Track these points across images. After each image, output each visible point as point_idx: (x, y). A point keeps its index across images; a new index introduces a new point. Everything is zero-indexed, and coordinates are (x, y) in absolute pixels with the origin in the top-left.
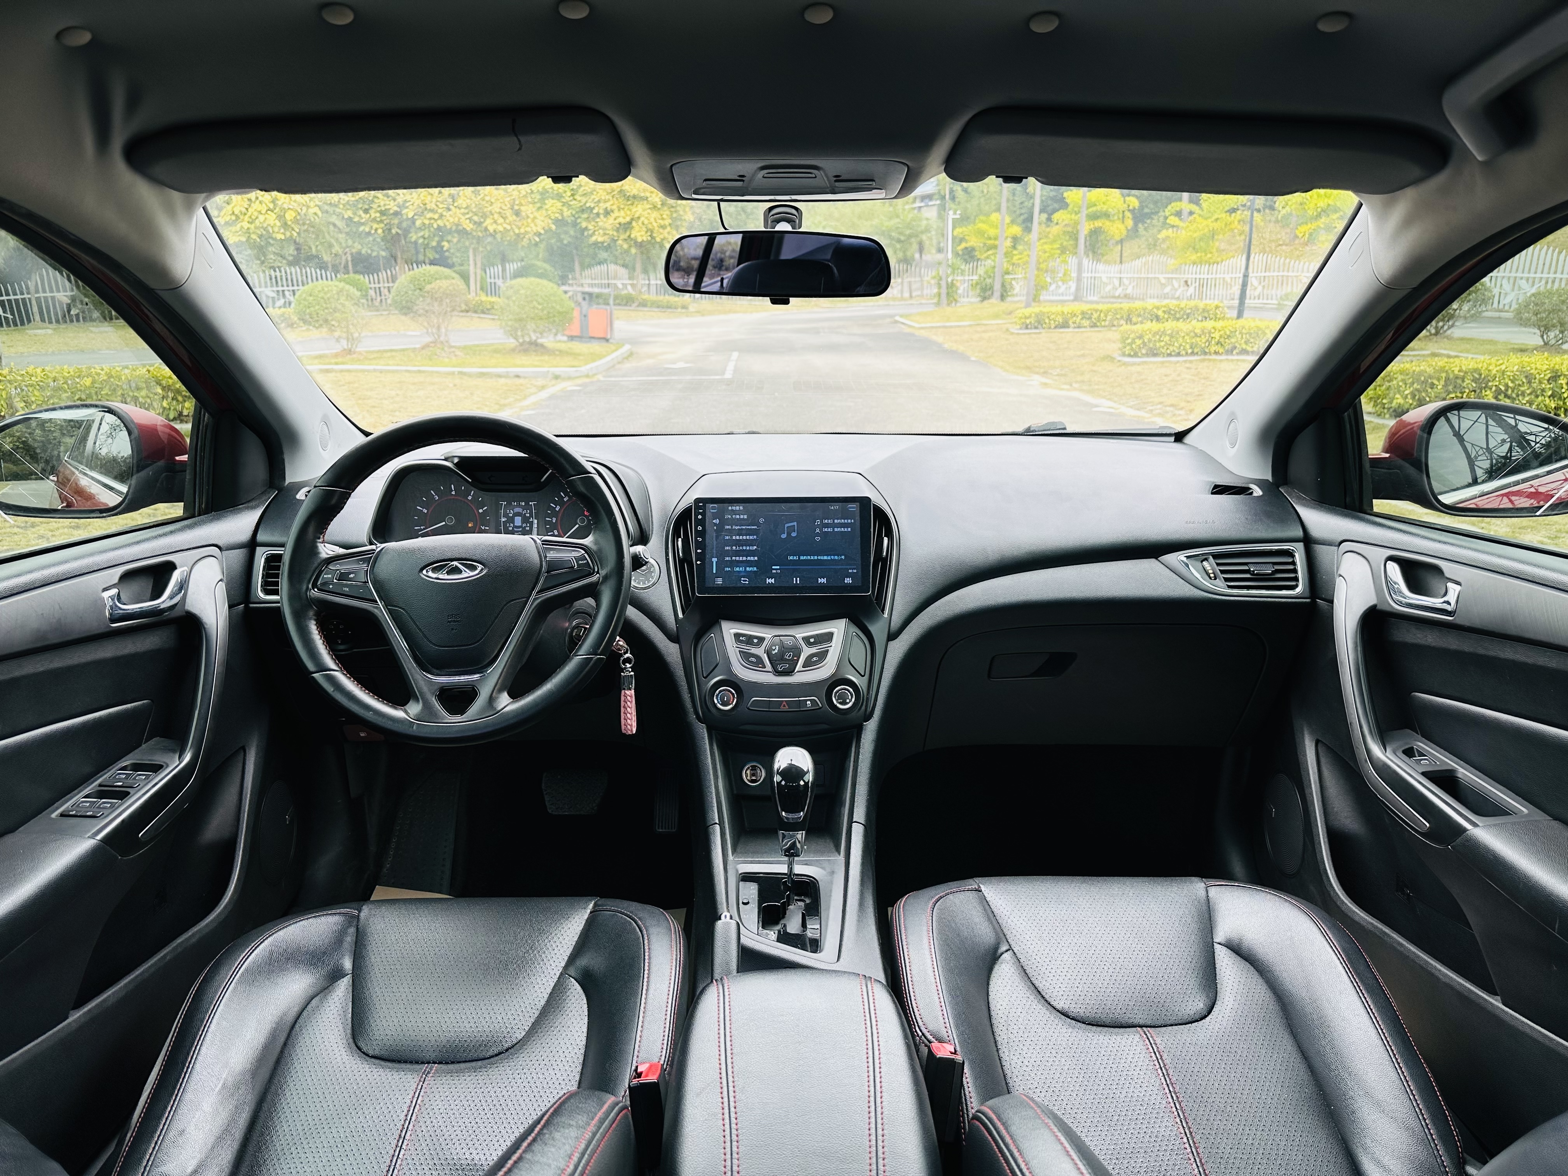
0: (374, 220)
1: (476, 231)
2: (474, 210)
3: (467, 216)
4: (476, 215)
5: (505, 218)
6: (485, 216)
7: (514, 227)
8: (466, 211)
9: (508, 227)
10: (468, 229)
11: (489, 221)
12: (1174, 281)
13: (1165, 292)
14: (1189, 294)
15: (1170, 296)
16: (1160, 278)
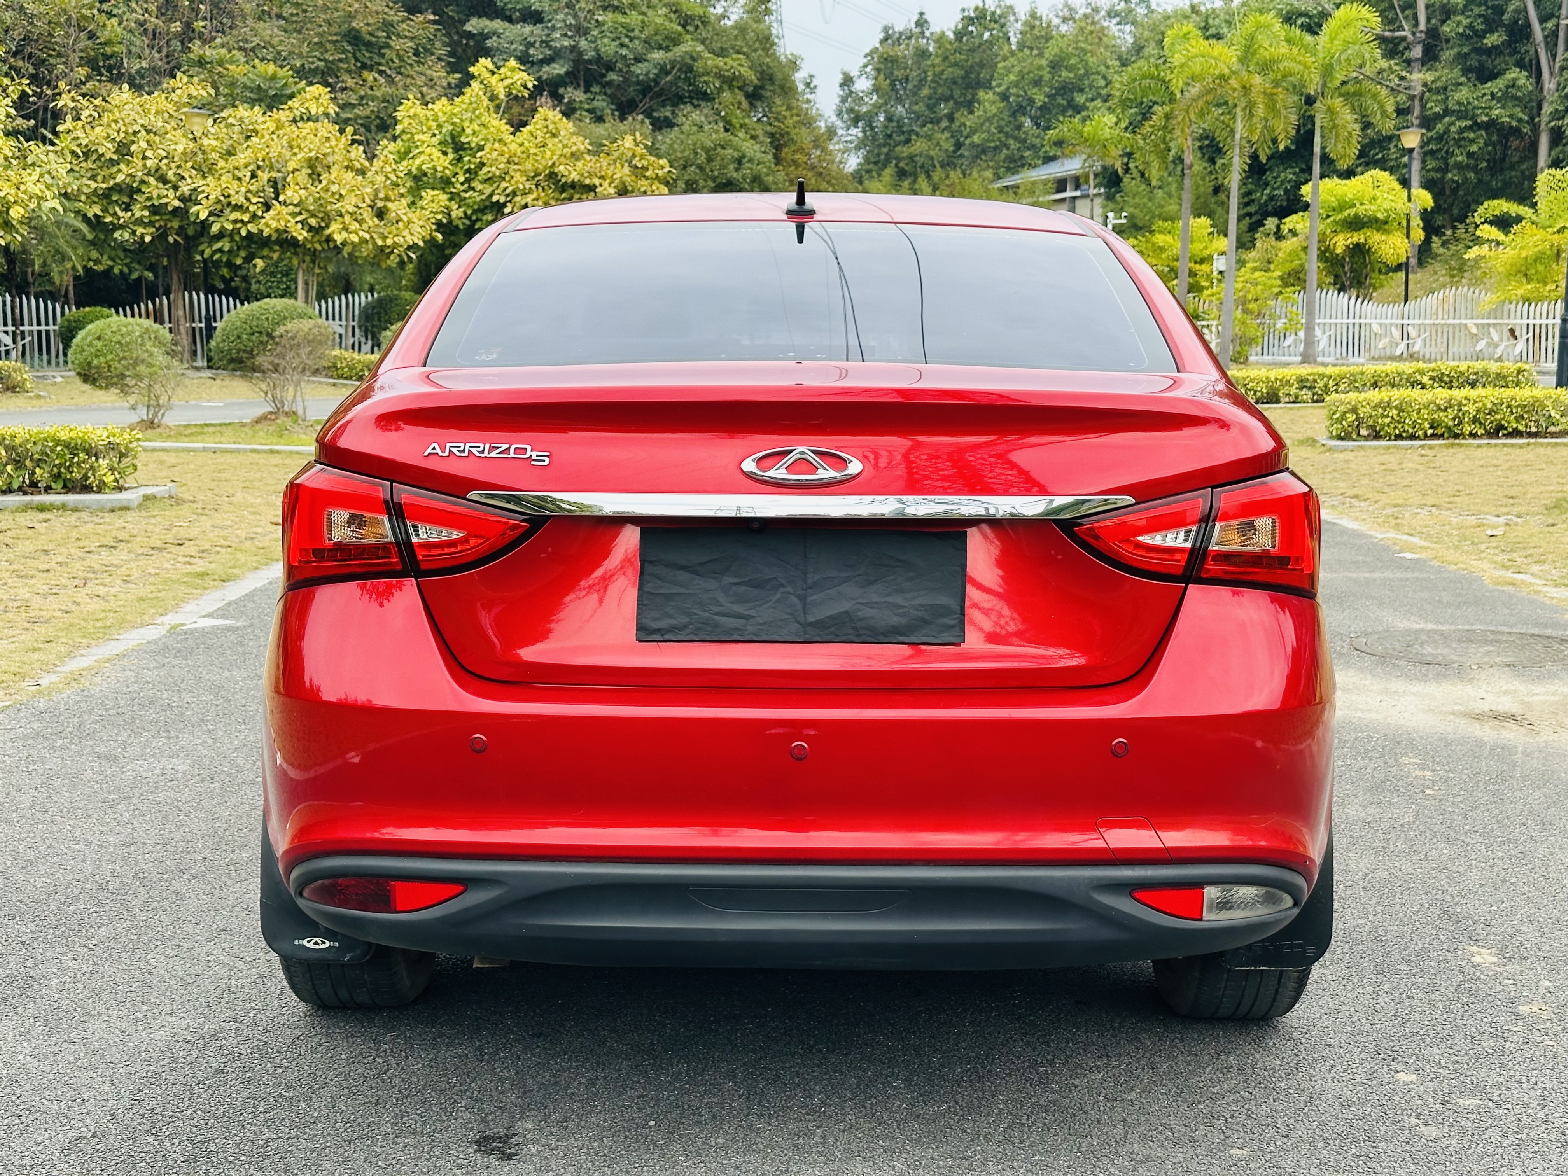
0: (139, 222)
1: (311, 242)
2: (312, 208)
3: (299, 218)
4: (313, 216)
5: (360, 222)
6: (327, 219)
7: (375, 236)
8: (297, 210)
9: (367, 236)
10: (300, 238)
11: (334, 227)
12: (1491, 330)
13: (1478, 348)
14: (1517, 352)
15: (1486, 356)
16: (1469, 325)
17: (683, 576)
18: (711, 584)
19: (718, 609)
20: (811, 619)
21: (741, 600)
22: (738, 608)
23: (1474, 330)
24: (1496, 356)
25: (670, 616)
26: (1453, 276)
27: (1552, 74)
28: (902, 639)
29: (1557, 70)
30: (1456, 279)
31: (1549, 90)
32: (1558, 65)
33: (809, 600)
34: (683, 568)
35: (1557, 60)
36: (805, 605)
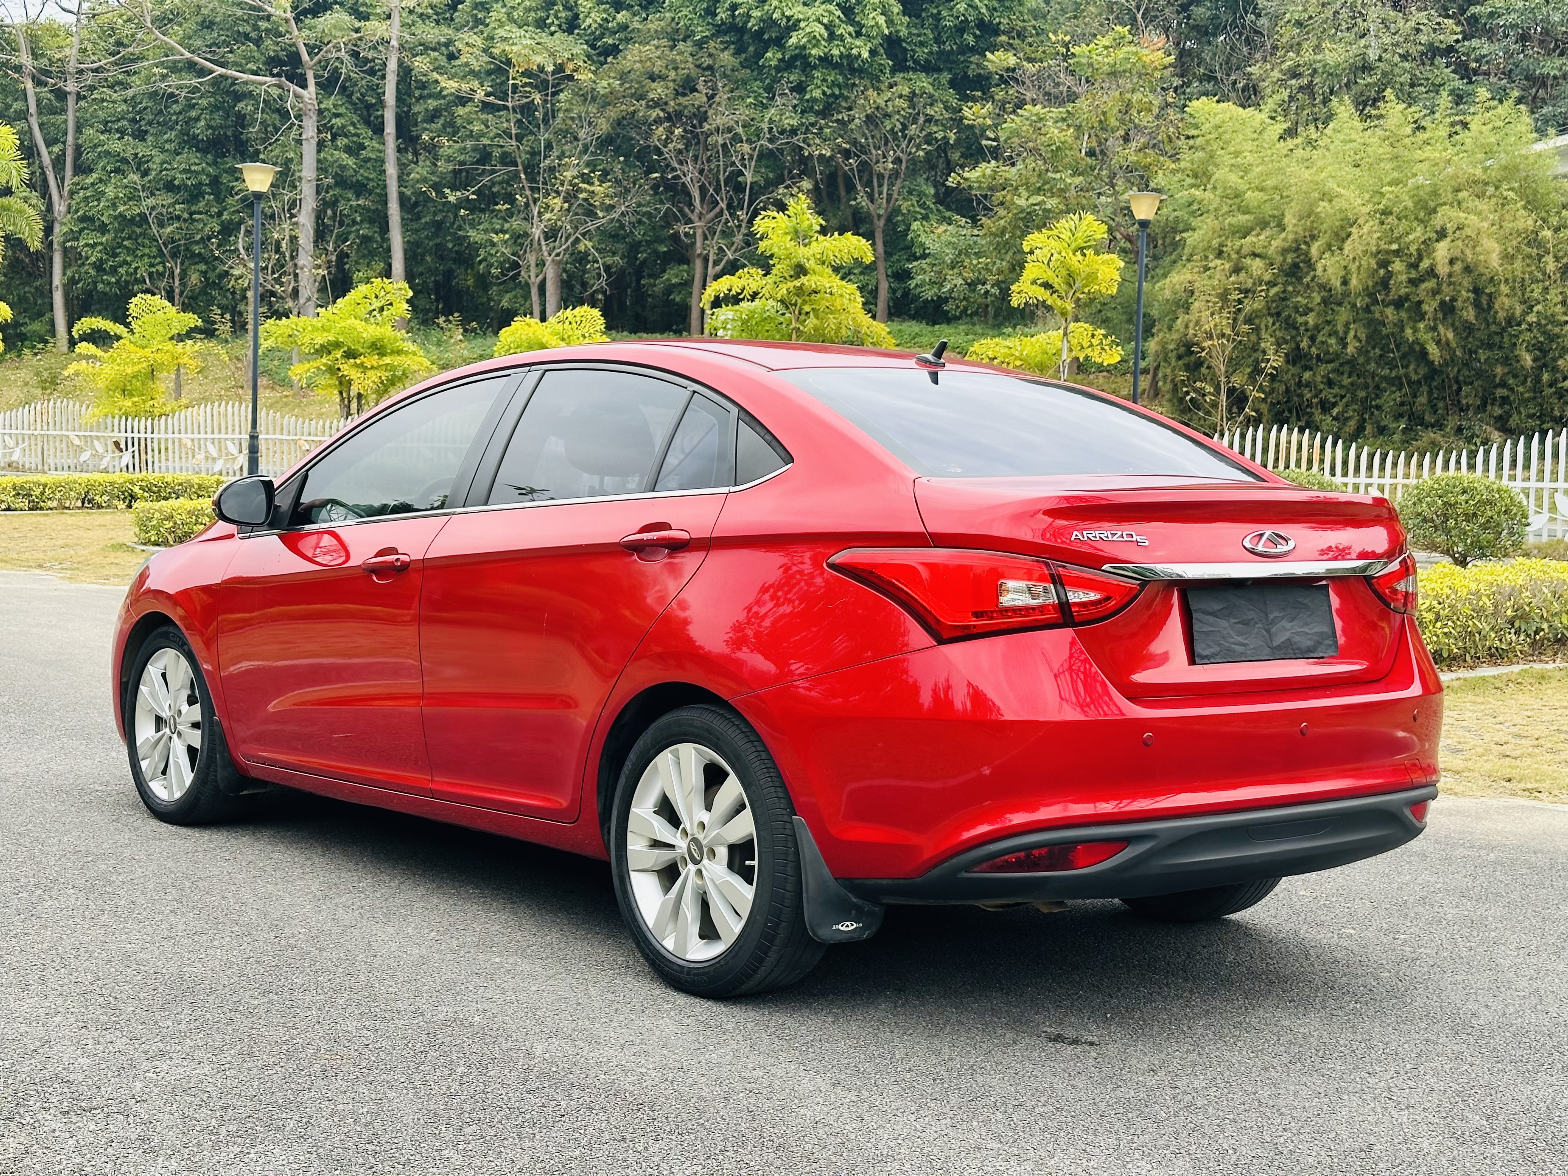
12: (95, 442)
13: (82, 459)
14: (123, 464)
15: (91, 468)
16: (71, 437)
17: (1211, 619)
18: (1224, 623)
19: (1232, 640)
20: (1275, 644)
21: (1240, 634)
22: (1240, 639)
23: (77, 442)
24: (102, 467)
25: (1210, 647)
26: (44, 389)
27: (61, 196)
28: (1313, 655)
29: (66, 194)
30: (49, 391)
31: (59, 212)
32: (67, 189)
33: (1273, 630)
34: (1210, 614)
35: (66, 184)
36: (1270, 635)
